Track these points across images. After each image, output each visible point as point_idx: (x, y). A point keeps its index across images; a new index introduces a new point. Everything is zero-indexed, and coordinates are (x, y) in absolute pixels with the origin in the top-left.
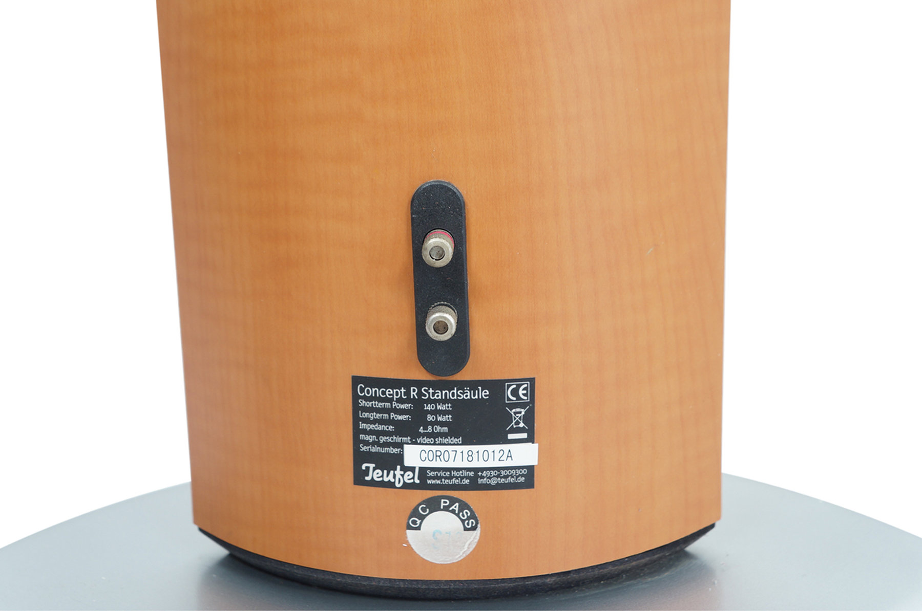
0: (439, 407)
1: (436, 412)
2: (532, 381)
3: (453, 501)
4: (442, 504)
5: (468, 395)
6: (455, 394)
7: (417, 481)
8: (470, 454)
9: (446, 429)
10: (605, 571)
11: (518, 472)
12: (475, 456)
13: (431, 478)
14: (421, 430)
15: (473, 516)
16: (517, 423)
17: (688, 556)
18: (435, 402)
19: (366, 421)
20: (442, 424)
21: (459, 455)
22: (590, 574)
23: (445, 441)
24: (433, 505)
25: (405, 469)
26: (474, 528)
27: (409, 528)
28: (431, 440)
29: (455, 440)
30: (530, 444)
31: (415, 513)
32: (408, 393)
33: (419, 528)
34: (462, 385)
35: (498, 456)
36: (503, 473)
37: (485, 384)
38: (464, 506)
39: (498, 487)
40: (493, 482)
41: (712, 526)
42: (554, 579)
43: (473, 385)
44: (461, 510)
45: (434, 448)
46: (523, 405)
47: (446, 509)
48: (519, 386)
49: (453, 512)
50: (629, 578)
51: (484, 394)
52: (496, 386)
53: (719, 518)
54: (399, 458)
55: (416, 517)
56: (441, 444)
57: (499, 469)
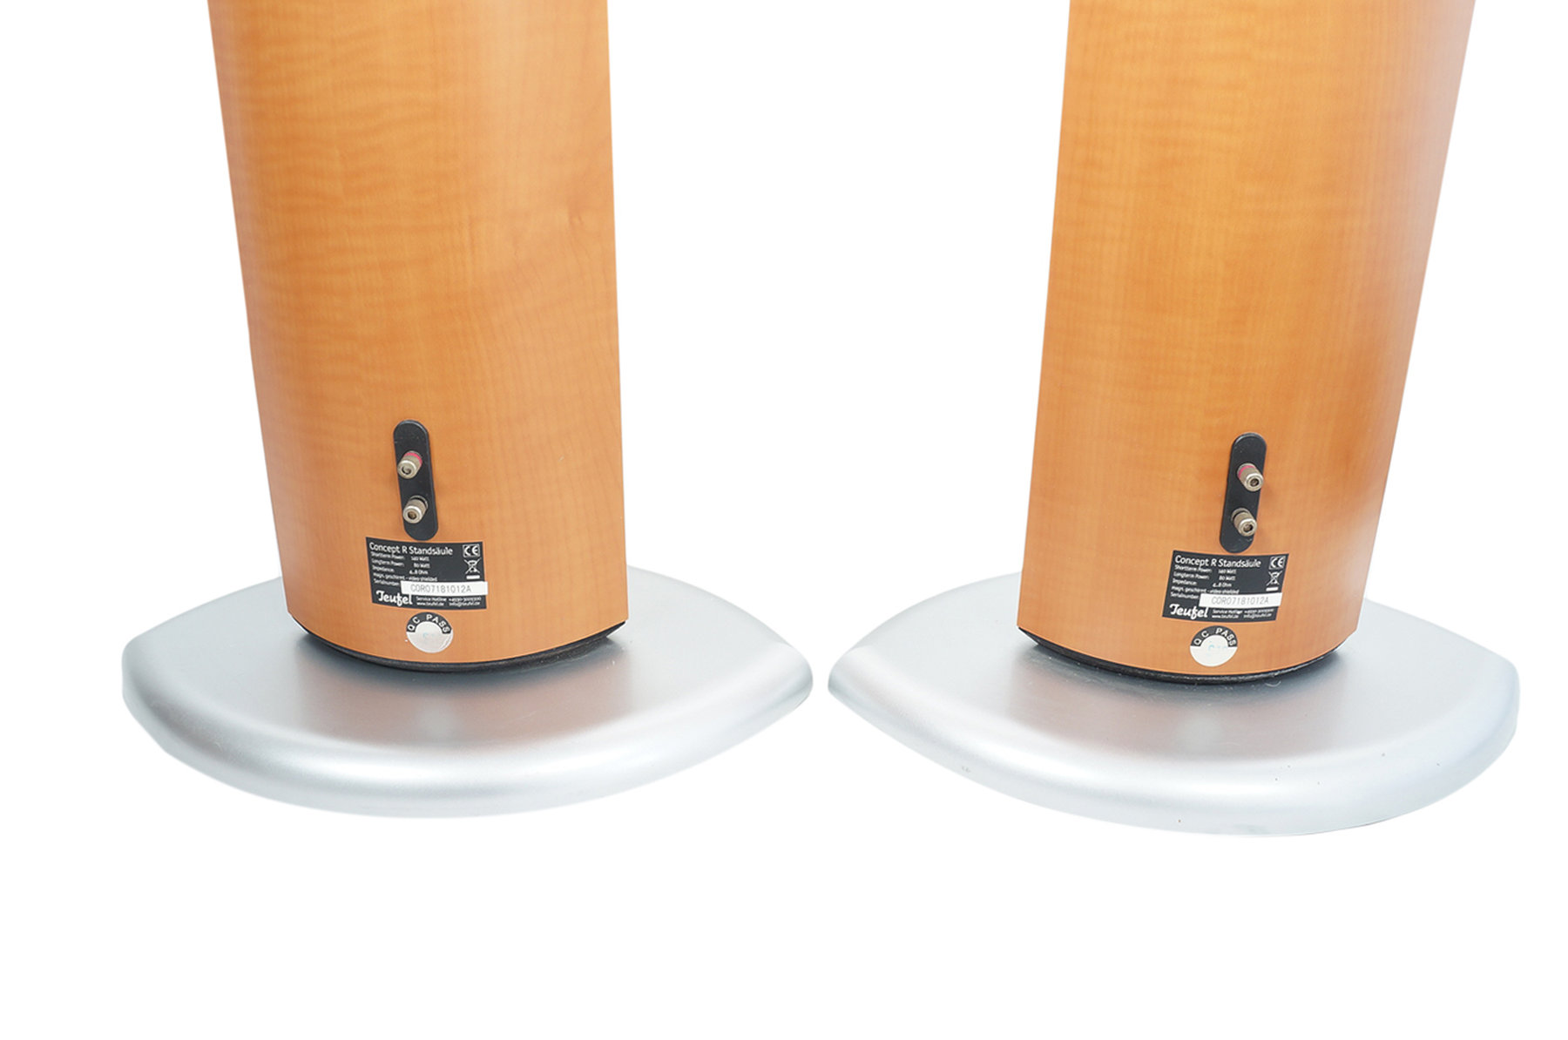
0: (421, 559)
1: (419, 562)
2: (481, 544)
3: (434, 616)
4: (428, 618)
5: (438, 552)
6: (430, 551)
7: (411, 603)
8: (443, 587)
9: (426, 572)
10: (540, 656)
11: (475, 599)
12: (446, 589)
13: (419, 601)
14: (411, 572)
15: (447, 625)
16: (472, 569)
17: (607, 641)
18: (418, 555)
19: (377, 565)
20: (424, 569)
21: (436, 588)
22: (530, 658)
23: (426, 579)
24: (422, 618)
25: (403, 596)
26: (449, 632)
27: (408, 630)
28: (418, 579)
29: (433, 579)
30: (482, 582)
31: (411, 622)
32: (400, 549)
33: (414, 631)
34: (434, 546)
35: (461, 589)
36: (465, 600)
37: (450, 546)
38: (441, 619)
39: (463, 608)
40: (459, 605)
41: (624, 623)
42: (504, 662)
43: (442, 546)
44: (439, 621)
45: (420, 583)
46: (476, 559)
47: (430, 620)
48: (472, 547)
49: (435, 622)
50: (561, 658)
51: (449, 551)
52: (457, 548)
53: (627, 618)
54: (398, 589)
55: (412, 624)
56: (424, 581)
57: (462, 597)
